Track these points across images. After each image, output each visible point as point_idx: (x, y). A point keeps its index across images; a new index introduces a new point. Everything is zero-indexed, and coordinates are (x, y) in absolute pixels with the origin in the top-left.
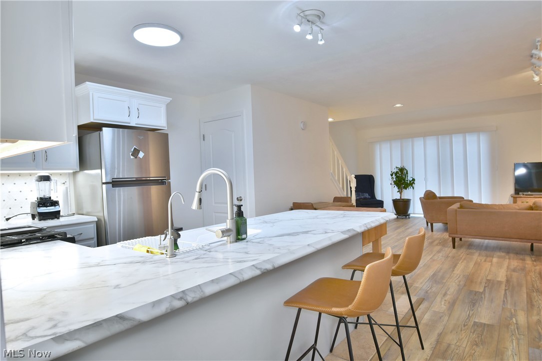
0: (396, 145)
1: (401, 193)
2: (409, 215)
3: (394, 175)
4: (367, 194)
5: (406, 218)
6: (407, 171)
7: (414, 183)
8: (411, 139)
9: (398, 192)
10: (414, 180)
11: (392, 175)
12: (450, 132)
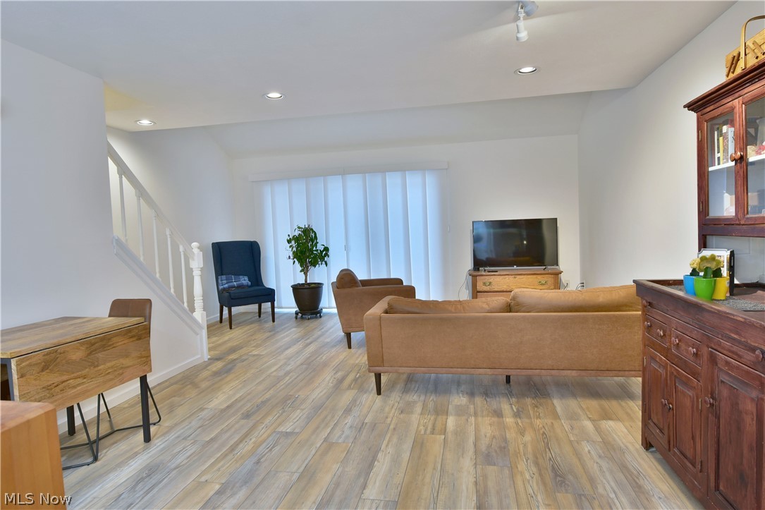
0: (299, 187)
1: (306, 274)
2: (320, 312)
3: (293, 242)
4: (246, 278)
5: (316, 318)
6: (315, 234)
7: (327, 255)
8: (322, 178)
9: (301, 271)
10: (326, 249)
11: (289, 241)
12: (382, 169)
